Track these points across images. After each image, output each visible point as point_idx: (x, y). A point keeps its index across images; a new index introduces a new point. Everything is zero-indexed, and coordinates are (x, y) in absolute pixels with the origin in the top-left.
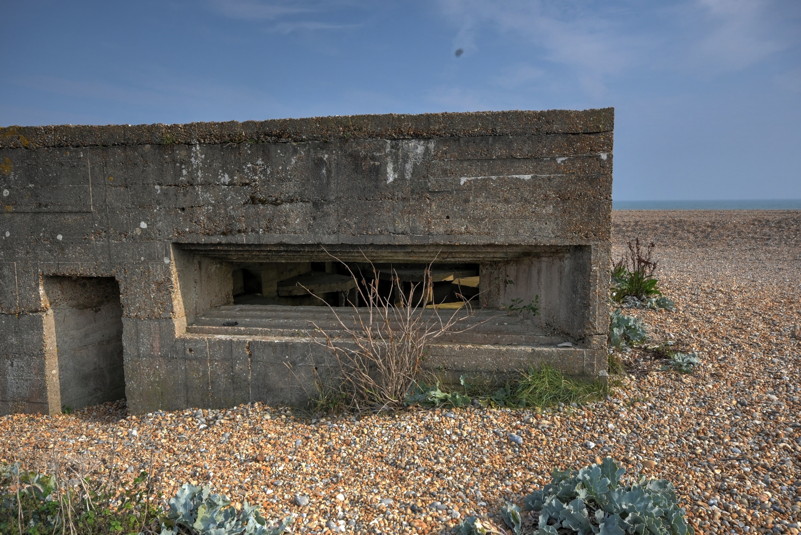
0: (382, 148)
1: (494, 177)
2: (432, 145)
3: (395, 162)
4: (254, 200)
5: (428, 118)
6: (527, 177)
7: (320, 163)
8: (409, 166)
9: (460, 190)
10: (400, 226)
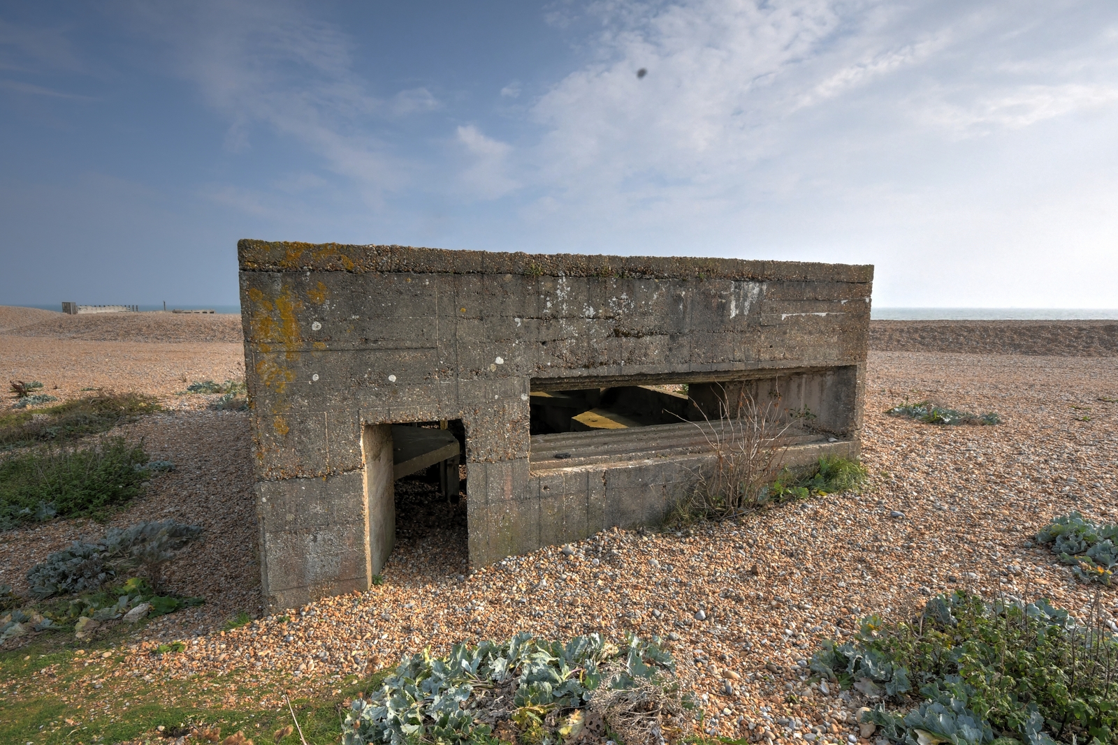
0: (728, 288)
1: (803, 314)
2: (765, 287)
3: (737, 300)
4: (617, 333)
5: (763, 264)
6: (824, 314)
7: (678, 299)
8: (747, 304)
9: (781, 324)
10: (738, 355)
